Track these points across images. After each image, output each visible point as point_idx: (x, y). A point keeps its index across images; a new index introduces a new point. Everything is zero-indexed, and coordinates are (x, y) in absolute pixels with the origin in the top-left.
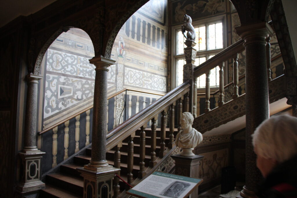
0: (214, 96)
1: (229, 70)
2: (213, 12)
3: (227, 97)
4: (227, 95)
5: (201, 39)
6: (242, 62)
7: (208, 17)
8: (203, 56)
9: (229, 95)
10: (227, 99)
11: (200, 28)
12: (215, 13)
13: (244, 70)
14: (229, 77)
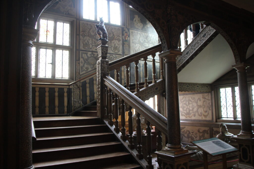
0: (69, 87)
1: (77, 66)
2: (65, 13)
3: (74, 89)
4: (74, 87)
5: (49, 32)
6: (87, 62)
7: (60, 15)
8: (51, 48)
9: (76, 87)
10: (74, 90)
11: (48, 21)
12: (67, 14)
13: (88, 68)
14: (76, 71)
